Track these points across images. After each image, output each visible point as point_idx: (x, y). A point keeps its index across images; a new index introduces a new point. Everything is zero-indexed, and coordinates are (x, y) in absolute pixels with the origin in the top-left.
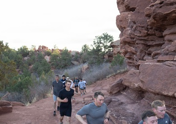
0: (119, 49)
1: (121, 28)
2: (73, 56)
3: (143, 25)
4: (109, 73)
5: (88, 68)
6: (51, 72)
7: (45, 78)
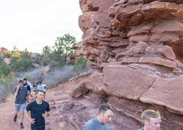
0: (82, 51)
1: (84, 29)
2: (34, 58)
3: (106, 26)
4: (71, 76)
5: (49, 71)
6: (11, 75)
7: (5, 81)
